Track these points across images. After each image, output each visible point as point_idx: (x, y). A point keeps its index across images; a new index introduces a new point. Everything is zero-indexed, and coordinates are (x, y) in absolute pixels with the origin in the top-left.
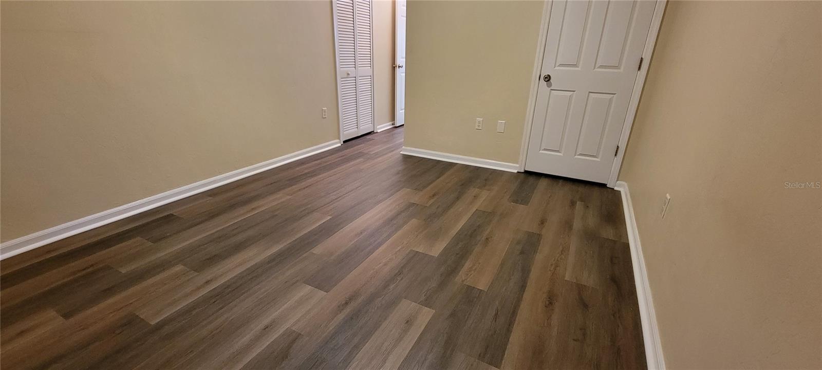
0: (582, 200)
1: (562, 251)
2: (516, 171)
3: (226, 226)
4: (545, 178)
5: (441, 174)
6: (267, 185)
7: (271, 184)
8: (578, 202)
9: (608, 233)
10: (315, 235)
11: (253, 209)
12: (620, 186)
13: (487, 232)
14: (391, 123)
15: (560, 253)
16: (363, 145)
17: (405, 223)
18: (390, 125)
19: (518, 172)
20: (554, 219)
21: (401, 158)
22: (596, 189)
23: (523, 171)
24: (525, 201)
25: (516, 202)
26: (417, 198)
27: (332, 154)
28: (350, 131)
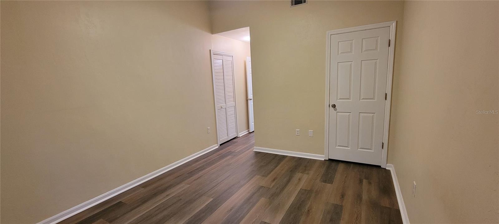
0: (367, 178)
1: (357, 218)
2: (323, 159)
3: (151, 208)
4: (342, 163)
5: (278, 163)
6: (176, 178)
7: (178, 177)
8: (364, 180)
9: (385, 202)
10: (203, 213)
11: (167, 195)
12: (389, 167)
13: (308, 206)
14: (247, 130)
15: (356, 219)
16: (231, 146)
17: (258, 201)
18: (247, 132)
19: (325, 160)
20: (350, 193)
21: (254, 154)
22: (375, 169)
23: (328, 159)
24: (330, 181)
25: (325, 181)
26: (265, 182)
27: (214, 154)
28: (224, 138)
